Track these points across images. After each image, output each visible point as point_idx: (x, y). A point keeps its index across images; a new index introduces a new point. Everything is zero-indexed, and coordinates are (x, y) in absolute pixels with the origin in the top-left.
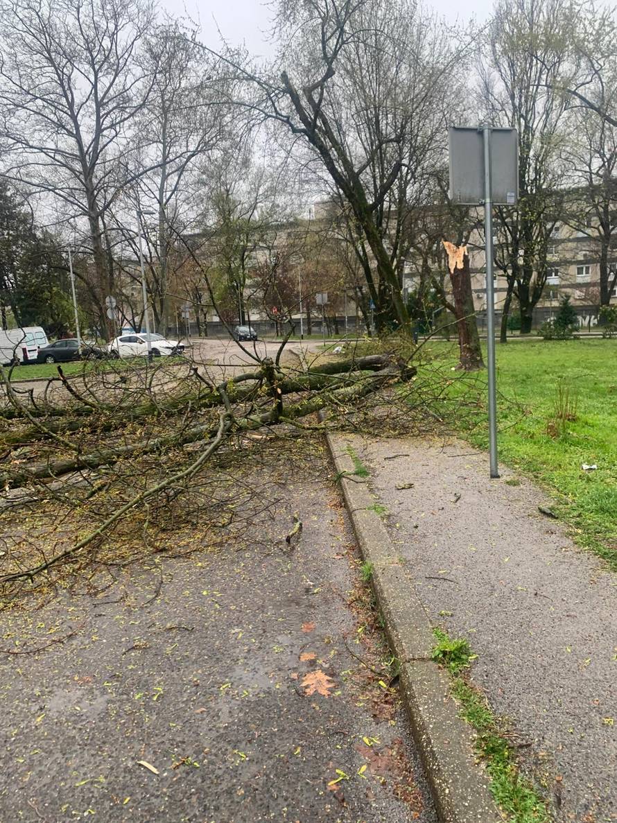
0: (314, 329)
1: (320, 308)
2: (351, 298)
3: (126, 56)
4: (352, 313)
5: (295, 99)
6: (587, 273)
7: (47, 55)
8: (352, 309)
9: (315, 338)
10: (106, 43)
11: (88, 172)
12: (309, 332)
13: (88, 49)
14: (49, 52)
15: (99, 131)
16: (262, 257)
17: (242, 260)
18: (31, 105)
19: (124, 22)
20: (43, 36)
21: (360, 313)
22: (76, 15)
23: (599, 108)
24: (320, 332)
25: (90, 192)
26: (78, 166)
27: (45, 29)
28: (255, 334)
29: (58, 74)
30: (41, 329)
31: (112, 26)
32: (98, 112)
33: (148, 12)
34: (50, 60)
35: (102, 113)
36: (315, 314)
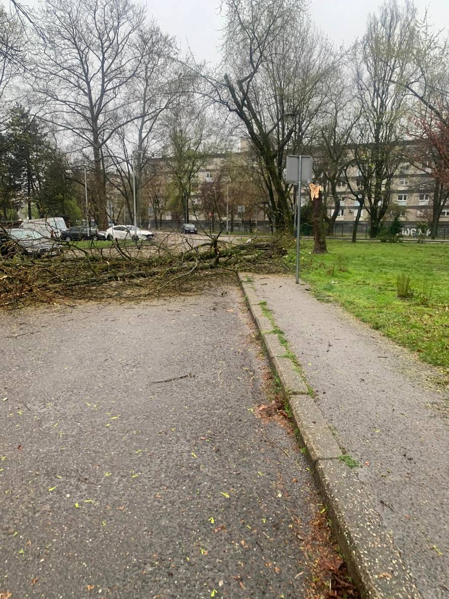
0: (235, 228)
1: (240, 215)
2: (261, 208)
3: (123, 43)
4: (261, 219)
5: (232, 90)
6: (405, 199)
7: (73, 41)
8: (261, 216)
9: (235, 234)
10: (112, 34)
11: (95, 118)
12: (232, 230)
13: (99, 38)
14: (74, 39)
15: (103, 91)
16: (202, 177)
17: (189, 178)
18: (61, 73)
19: (124, 21)
20: (71, 29)
21: (267, 219)
22: (93, 15)
23: (422, 97)
24: (239, 231)
25: (95, 131)
26: (88, 114)
27: (73, 24)
28: (196, 229)
29: (79, 54)
30: (62, 219)
31: (116, 24)
32: (103, 79)
33: (140, 15)
34: (75, 44)
35: (106, 80)
36: (236, 218)
